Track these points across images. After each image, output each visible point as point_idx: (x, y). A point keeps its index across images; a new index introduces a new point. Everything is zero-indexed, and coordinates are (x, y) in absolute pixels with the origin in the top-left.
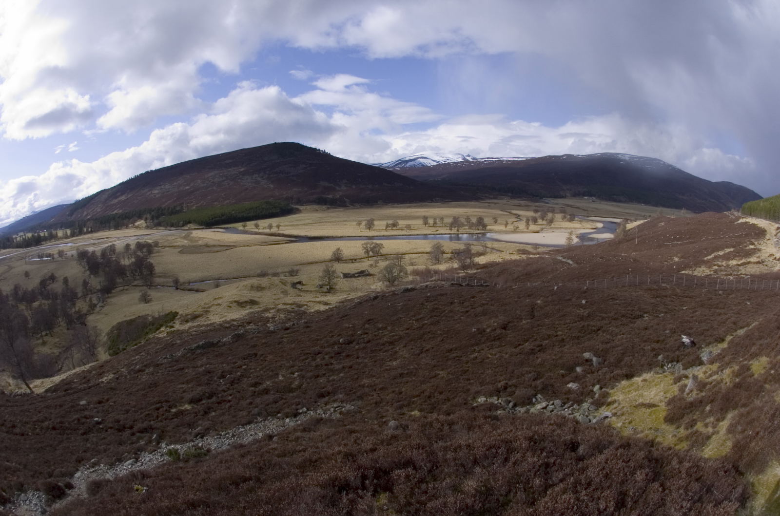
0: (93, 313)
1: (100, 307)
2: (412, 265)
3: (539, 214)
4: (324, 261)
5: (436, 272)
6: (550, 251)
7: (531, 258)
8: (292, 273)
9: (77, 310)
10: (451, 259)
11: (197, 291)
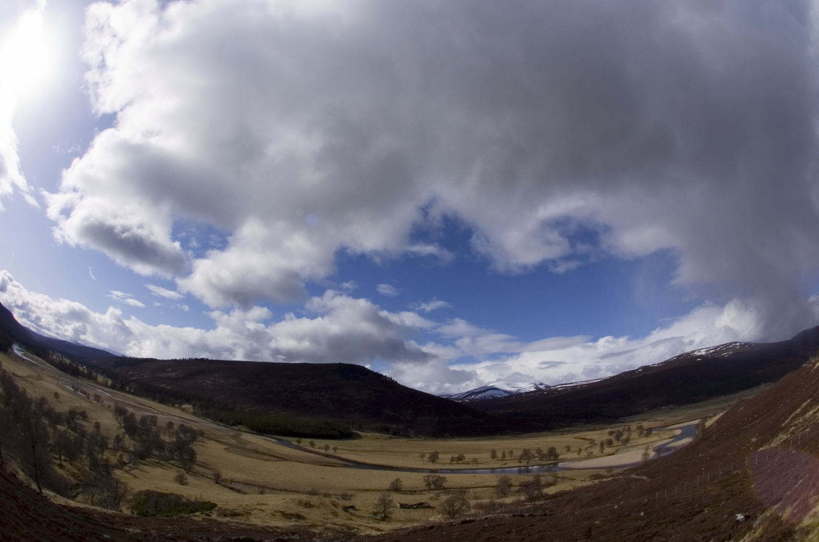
0: (121, 469)
1: (130, 467)
2: (476, 499)
3: (615, 435)
4: (382, 490)
5: (501, 505)
6: (625, 471)
7: (604, 482)
8: (345, 497)
9: (105, 457)
10: (518, 491)
11: (239, 491)
